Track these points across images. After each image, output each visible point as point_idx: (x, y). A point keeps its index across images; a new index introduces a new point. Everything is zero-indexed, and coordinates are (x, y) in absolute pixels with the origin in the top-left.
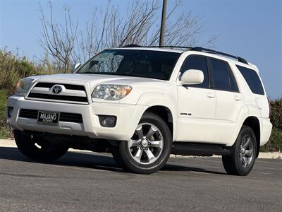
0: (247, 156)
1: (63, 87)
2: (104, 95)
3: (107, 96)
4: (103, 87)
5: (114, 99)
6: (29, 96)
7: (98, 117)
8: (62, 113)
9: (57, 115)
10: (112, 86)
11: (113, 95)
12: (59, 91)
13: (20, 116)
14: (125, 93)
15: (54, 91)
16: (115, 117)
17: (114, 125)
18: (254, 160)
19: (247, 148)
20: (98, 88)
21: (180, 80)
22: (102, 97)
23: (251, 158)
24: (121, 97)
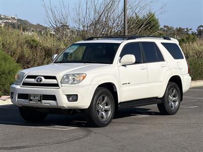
0: (174, 101)
1: (43, 78)
2: (68, 81)
3: (70, 82)
4: (67, 76)
5: (75, 84)
6: (23, 85)
7: (66, 96)
8: (43, 95)
9: (41, 96)
10: (74, 75)
11: (74, 81)
12: (41, 81)
13: (18, 98)
14: (82, 78)
15: (37, 81)
16: (77, 95)
17: (76, 100)
18: (179, 104)
19: (174, 96)
20: (65, 77)
21: (120, 62)
22: (68, 82)
23: (177, 103)
24: (80, 82)
